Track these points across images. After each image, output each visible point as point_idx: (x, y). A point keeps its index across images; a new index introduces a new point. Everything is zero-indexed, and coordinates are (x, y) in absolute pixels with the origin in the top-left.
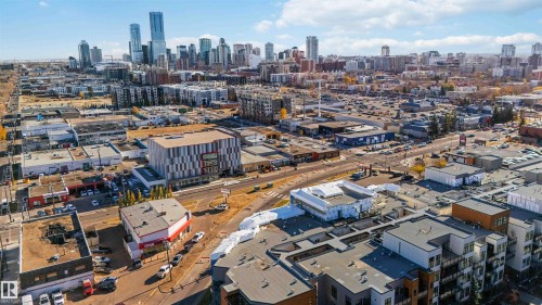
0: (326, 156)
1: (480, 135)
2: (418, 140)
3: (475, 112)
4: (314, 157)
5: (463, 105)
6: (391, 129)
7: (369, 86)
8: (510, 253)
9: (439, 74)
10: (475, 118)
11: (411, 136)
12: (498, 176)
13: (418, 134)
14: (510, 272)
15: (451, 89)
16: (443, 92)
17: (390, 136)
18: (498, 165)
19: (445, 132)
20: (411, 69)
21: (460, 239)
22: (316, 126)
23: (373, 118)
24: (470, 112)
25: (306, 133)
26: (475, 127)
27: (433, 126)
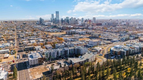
0: (111, 43)
1: (133, 41)
2: (124, 41)
3: (132, 37)
4: (110, 43)
5: (130, 36)
6: (119, 39)
7: (110, 30)
8: (135, 51)
9: (125, 27)
10: (132, 38)
11: (122, 41)
12: (134, 45)
13: (124, 40)
14: (135, 52)
15: (128, 32)
16: (126, 32)
17: (119, 41)
18: (135, 44)
19: (128, 40)
20: (118, 26)
21: (130, 49)
22: (107, 39)
23: (115, 38)
24: (131, 37)
25: (106, 40)
26: (132, 39)
27: (126, 39)
